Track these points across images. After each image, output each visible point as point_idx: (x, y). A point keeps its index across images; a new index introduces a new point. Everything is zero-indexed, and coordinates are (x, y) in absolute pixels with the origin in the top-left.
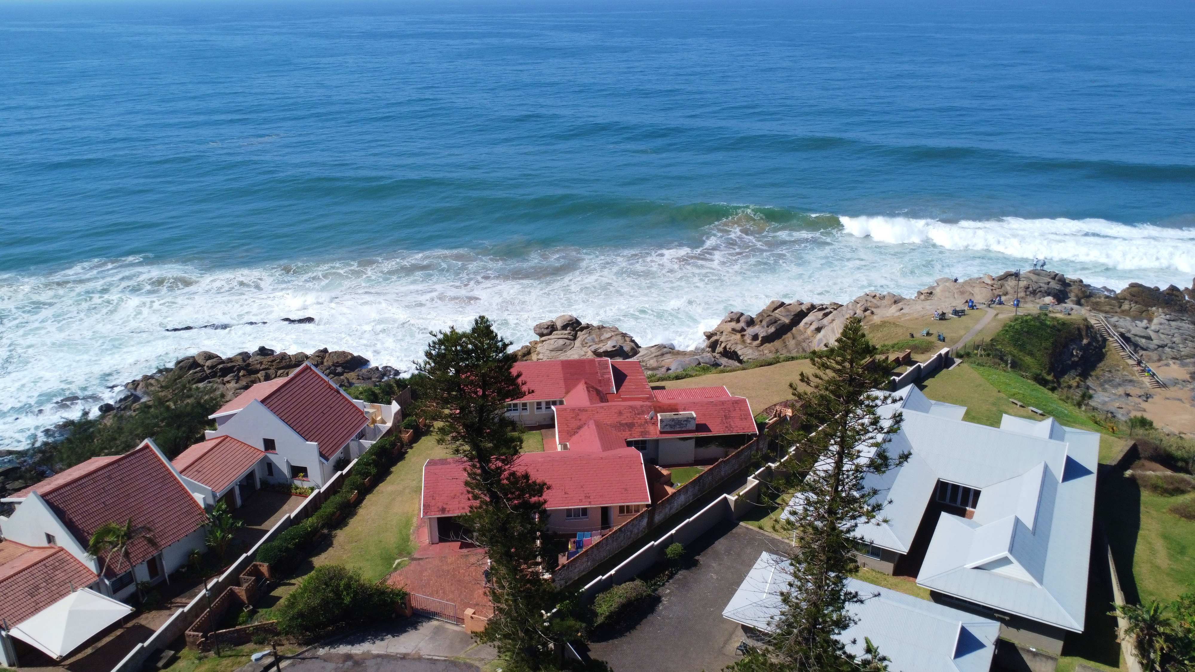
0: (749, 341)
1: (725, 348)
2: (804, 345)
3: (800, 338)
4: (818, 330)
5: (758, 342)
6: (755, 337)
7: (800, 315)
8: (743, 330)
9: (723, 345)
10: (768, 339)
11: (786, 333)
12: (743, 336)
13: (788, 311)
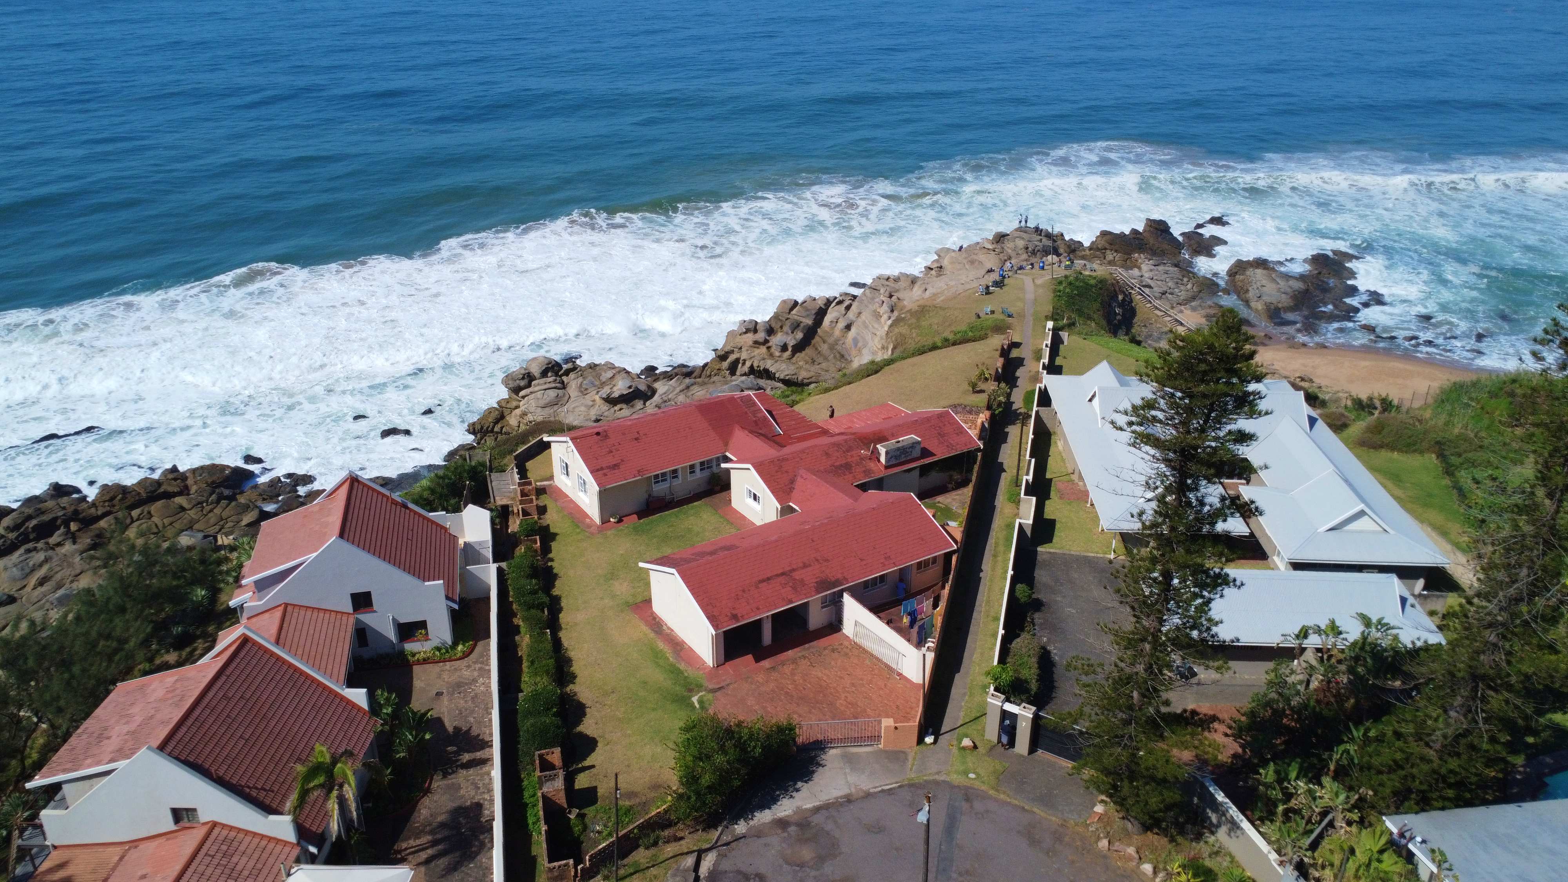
0: (777, 354)
1: (752, 367)
2: (839, 348)
3: (831, 340)
4: (848, 327)
5: (788, 353)
6: (784, 348)
7: (821, 313)
8: (766, 341)
9: (748, 364)
10: (799, 348)
11: (813, 338)
12: (769, 348)
13: (807, 310)
